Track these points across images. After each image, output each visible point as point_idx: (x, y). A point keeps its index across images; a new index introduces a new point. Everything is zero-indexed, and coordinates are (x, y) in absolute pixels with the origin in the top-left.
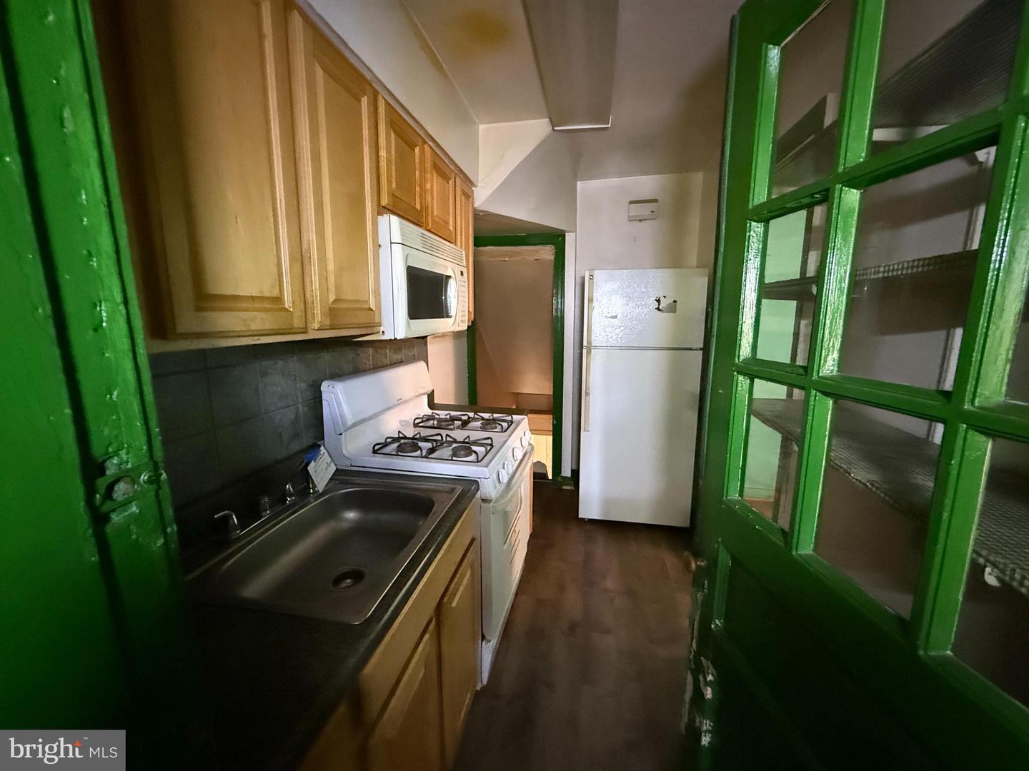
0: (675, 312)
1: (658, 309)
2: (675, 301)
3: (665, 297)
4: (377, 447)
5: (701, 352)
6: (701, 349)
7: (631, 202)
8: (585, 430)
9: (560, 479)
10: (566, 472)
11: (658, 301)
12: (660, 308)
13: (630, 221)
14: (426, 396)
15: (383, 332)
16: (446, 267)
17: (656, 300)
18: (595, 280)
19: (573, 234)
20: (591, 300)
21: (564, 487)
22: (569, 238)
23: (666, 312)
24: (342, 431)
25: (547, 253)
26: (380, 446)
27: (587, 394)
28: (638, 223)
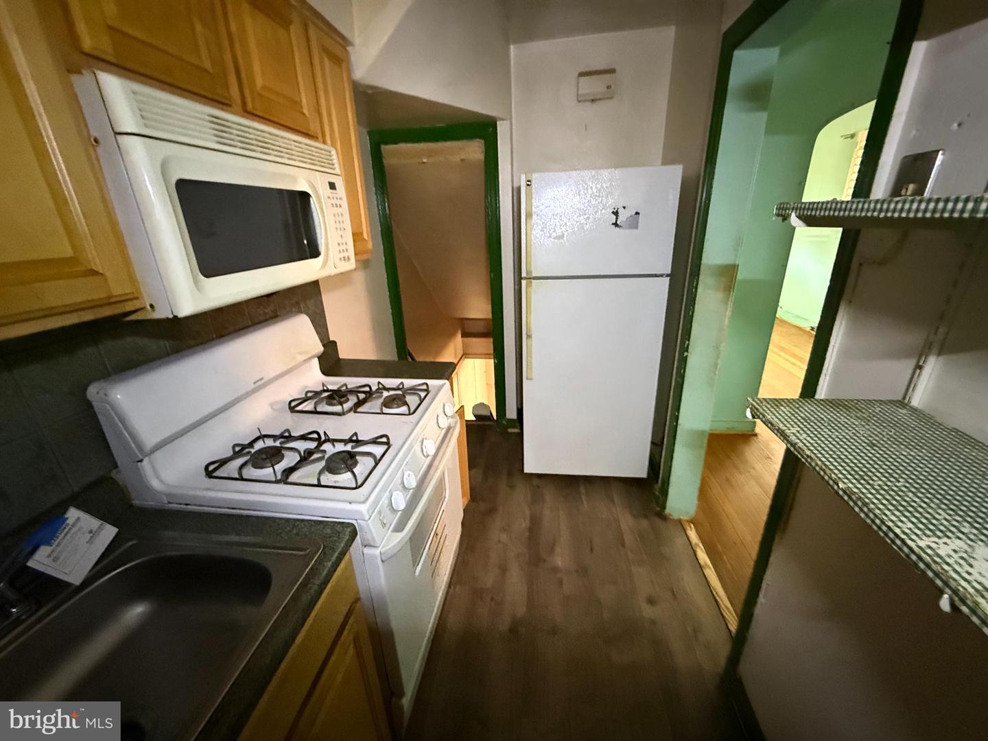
0: (636, 227)
1: (616, 224)
2: (637, 213)
3: (624, 208)
4: (211, 468)
5: (669, 278)
6: (668, 275)
7: (582, 74)
8: (527, 379)
9: (504, 422)
10: (511, 413)
11: (616, 213)
12: (618, 223)
13: (579, 101)
14: (316, 359)
15: (152, 306)
16: (294, 179)
17: (613, 213)
18: (533, 186)
19: (506, 123)
20: (529, 215)
21: (510, 430)
22: (502, 128)
23: (626, 228)
24: (141, 457)
25: (474, 150)
26: (216, 465)
27: (529, 336)
28: (588, 104)
